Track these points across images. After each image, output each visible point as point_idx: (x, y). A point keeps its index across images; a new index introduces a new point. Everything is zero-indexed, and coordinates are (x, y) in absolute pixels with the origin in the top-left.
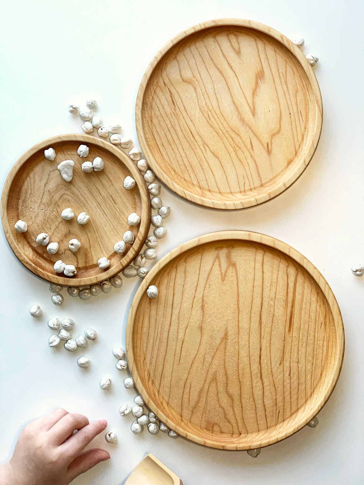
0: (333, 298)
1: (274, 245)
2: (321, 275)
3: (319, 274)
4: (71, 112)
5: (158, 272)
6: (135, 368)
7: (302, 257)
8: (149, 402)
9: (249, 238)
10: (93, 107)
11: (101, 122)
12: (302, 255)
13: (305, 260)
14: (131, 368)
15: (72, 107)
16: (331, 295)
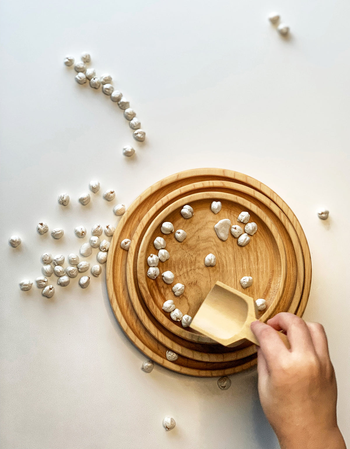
0: (301, 229)
1: (246, 181)
2: (289, 208)
3: (288, 207)
4: (66, 63)
5: (139, 205)
6: (115, 297)
7: (272, 192)
8: (127, 329)
9: (224, 174)
10: (87, 60)
11: (94, 74)
12: (271, 190)
13: (274, 194)
14: (111, 297)
15: (67, 58)
16: (299, 226)
